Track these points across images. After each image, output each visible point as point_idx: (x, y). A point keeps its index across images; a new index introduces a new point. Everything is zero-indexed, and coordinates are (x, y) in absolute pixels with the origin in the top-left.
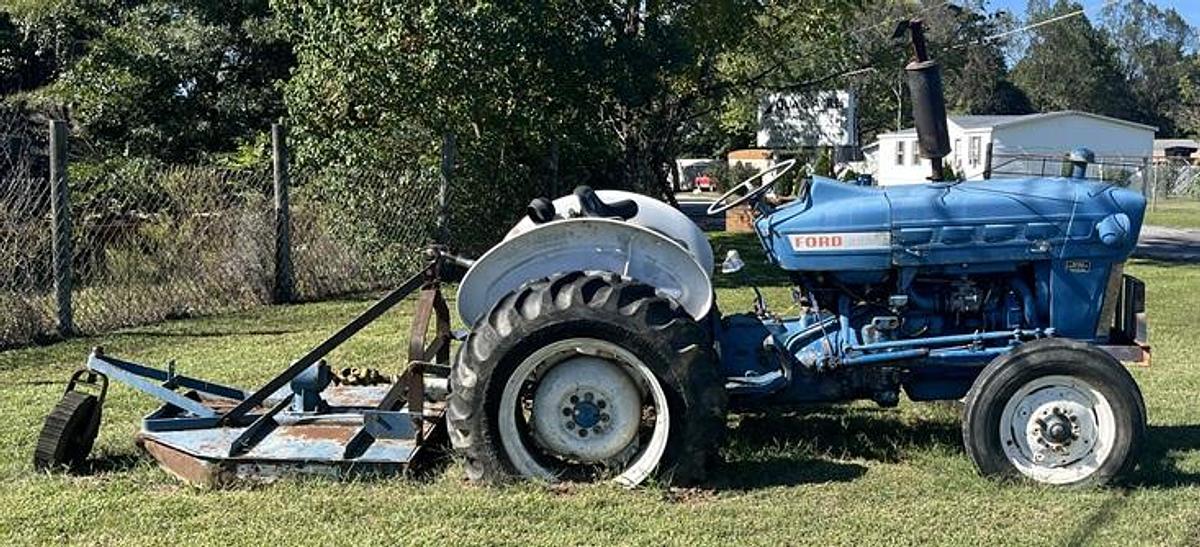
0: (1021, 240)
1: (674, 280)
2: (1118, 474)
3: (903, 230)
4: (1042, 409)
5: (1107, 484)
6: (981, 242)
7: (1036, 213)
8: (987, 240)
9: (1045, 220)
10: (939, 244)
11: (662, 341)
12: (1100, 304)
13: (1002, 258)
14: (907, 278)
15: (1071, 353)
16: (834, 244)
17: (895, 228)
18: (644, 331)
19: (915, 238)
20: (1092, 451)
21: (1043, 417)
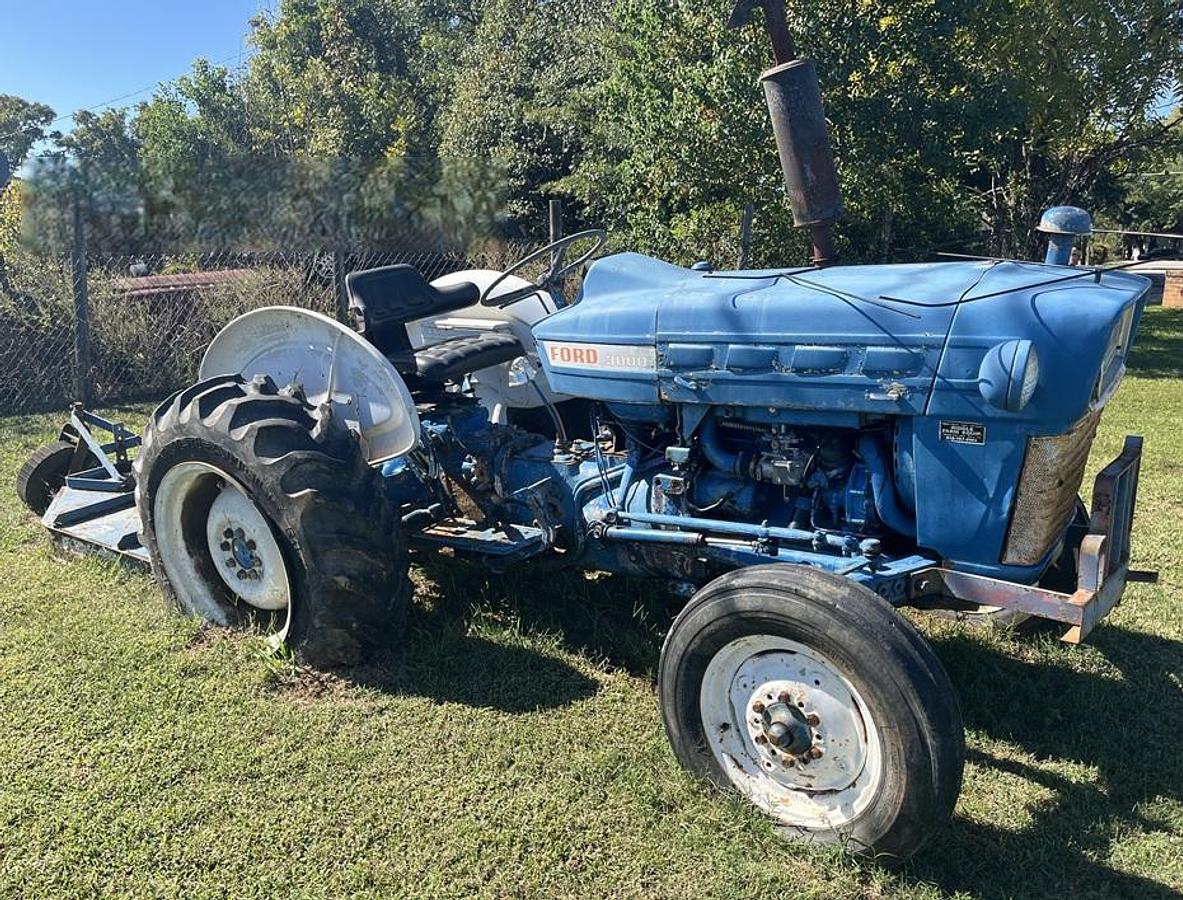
0: (855, 376)
1: (381, 392)
2: (880, 844)
3: (671, 346)
4: (767, 687)
5: (858, 858)
6: (788, 374)
7: (885, 332)
8: (799, 371)
9: (898, 343)
10: (724, 372)
11: (271, 479)
12: (1006, 507)
13: (824, 405)
14: (690, 421)
15: (802, 604)
16: (589, 361)
17: (661, 343)
18: (252, 462)
19: (688, 360)
20: (854, 784)
21: (766, 703)
